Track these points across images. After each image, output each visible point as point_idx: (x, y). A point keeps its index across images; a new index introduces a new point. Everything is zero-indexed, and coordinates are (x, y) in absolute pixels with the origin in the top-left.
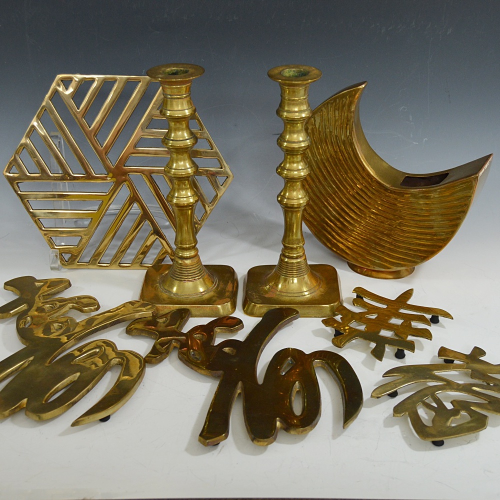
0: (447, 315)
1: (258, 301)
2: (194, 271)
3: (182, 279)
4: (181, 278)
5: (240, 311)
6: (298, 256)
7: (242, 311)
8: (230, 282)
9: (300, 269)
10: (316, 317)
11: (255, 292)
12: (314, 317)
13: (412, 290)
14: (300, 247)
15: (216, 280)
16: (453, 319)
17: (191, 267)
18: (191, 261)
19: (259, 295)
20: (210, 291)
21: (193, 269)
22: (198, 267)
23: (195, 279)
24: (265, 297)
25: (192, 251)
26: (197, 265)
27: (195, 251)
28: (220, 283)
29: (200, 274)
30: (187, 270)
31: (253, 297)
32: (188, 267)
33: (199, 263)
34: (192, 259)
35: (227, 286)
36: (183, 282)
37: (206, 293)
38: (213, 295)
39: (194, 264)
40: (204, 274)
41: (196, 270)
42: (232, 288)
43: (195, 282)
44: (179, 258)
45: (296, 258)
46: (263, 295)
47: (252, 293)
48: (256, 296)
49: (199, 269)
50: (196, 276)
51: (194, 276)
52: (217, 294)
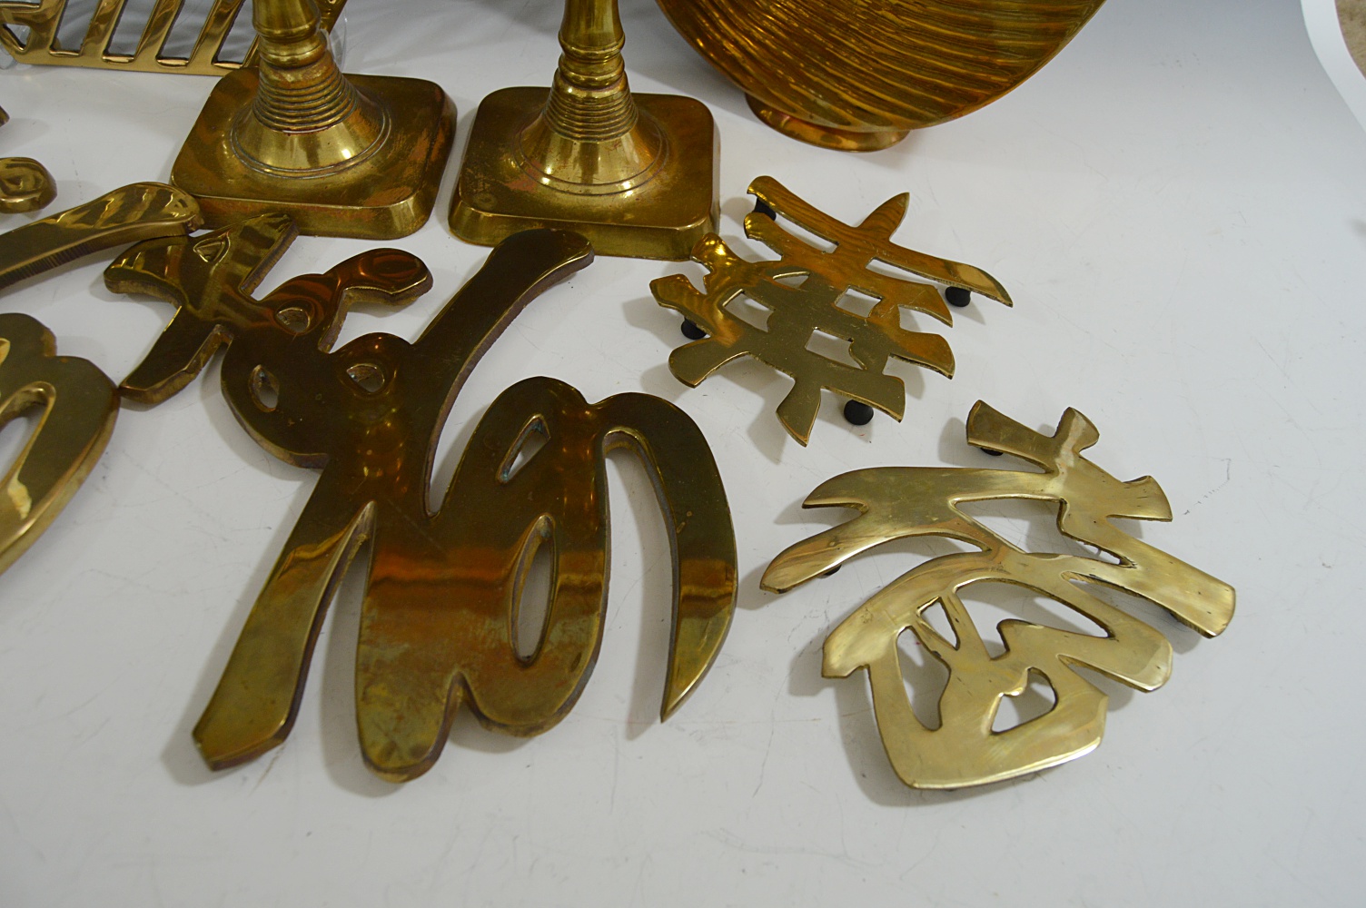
0: (998, 292)
1: (488, 200)
2: (313, 104)
3: (283, 126)
4: (278, 121)
5: (441, 221)
6: (606, 80)
7: (447, 222)
8: (424, 134)
9: (609, 119)
10: (641, 257)
11: (484, 171)
12: (637, 257)
13: (905, 196)
14: (612, 56)
15: (387, 124)
16: (1011, 305)
17: (303, 92)
18: (303, 75)
19: (493, 180)
20: (363, 162)
21: (310, 97)
22: (325, 92)
23: (316, 128)
24: (508, 189)
25: (306, 46)
26: (322, 86)
27: (315, 44)
28: (397, 136)
29: (333, 112)
30: (294, 99)
31: (476, 188)
32: (294, 93)
33: (329, 81)
34: (304, 71)
35: (413, 146)
36: (285, 133)
37: (349, 168)
38: (368, 173)
39: (313, 83)
40: (346, 110)
41: (319, 102)
42: (425, 153)
43: (318, 135)
44: (267, 63)
45: (601, 87)
46: (504, 182)
47: (477, 174)
48: (484, 184)
49: (329, 97)
50: (320, 117)
51: (316, 119)
52: (380, 172)
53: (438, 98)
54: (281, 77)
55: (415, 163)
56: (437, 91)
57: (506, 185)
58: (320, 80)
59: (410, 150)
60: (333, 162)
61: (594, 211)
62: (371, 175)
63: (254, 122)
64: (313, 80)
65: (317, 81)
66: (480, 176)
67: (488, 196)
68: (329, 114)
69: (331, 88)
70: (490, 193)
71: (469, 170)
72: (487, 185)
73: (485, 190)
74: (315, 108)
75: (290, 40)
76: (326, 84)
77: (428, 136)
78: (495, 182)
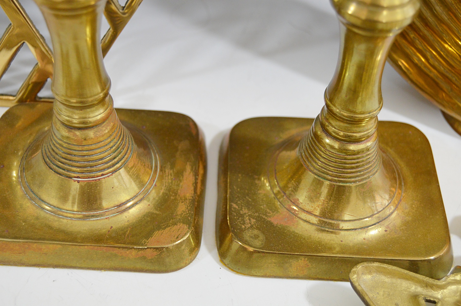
1: (256, 237)
2: (102, 155)
3: (73, 175)
4: (68, 171)
5: (210, 251)
6: (363, 136)
7: (216, 251)
8: (189, 168)
11: (248, 205)
14: (371, 118)
17: (94, 147)
18: (94, 133)
19: (257, 214)
20: (141, 200)
21: (99, 150)
22: (112, 144)
23: (103, 175)
24: (271, 224)
25: (97, 109)
26: (109, 140)
27: (105, 107)
28: (165, 172)
29: (116, 160)
30: (85, 153)
31: (244, 224)
32: (86, 148)
33: (114, 135)
34: (96, 129)
35: (181, 181)
36: (75, 181)
37: (130, 208)
38: (147, 211)
39: (102, 139)
40: (126, 156)
41: (106, 153)
42: (192, 188)
43: (103, 181)
44: (63, 124)
45: (357, 141)
46: (267, 216)
47: (241, 209)
48: (250, 220)
49: (114, 148)
50: (106, 165)
51: (101, 168)
52: (157, 210)
53: (194, 132)
54: (75, 135)
55: (186, 199)
56: (191, 124)
57: (269, 219)
58: (108, 135)
59: (178, 185)
60: (117, 203)
61: (351, 244)
62: (149, 213)
63: (43, 167)
64: (103, 136)
65: (105, 137)
66: (245, 211)
67: (256, 232)
68: (113, 161)
69: (115, 140)
70: (257, 228)
71: (234, 205)
72: (253, 221)
73: (252, 226)
74: (102, 159)
75: (84, 106)
76: (112, 137)
77: (192, 170)
78: (259, 217)
